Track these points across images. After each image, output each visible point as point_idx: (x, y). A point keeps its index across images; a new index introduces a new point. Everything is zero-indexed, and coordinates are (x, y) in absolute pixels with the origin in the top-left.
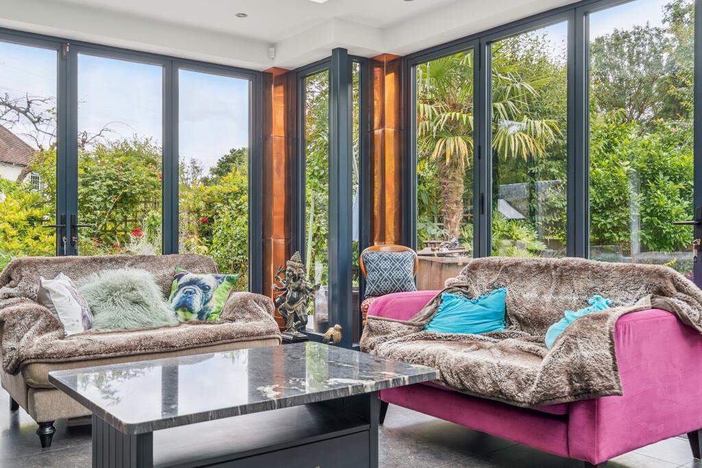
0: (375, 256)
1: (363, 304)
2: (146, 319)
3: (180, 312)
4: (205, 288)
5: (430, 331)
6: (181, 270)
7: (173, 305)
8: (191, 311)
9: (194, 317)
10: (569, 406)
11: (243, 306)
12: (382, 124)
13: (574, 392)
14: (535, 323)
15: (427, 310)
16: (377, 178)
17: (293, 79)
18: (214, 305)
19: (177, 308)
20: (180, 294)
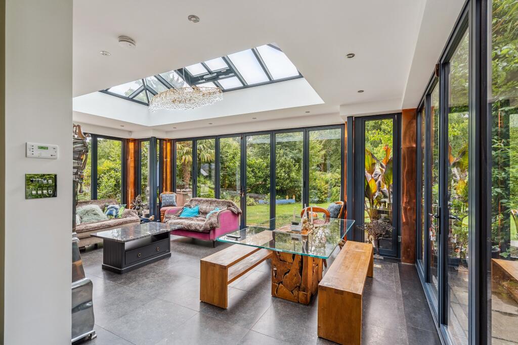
0: (164, 196)
1: (161, 209)
2: (99, 219)
3: (109, 216)
4: (116, 209)
5: (181, 217)
6: (107, 204)
7: (106, 214)
8: (112, 216)
9: (114, 217)
10: (210, 230)
11: (129, 213)
12: (166, 158)
13: (210, 228)
14: (205, 213)
15: (180, 212)
16: (164, 174)
17: (138, 142)
18: (120, 213)
19: (108, 215)
20: (108, 211)
